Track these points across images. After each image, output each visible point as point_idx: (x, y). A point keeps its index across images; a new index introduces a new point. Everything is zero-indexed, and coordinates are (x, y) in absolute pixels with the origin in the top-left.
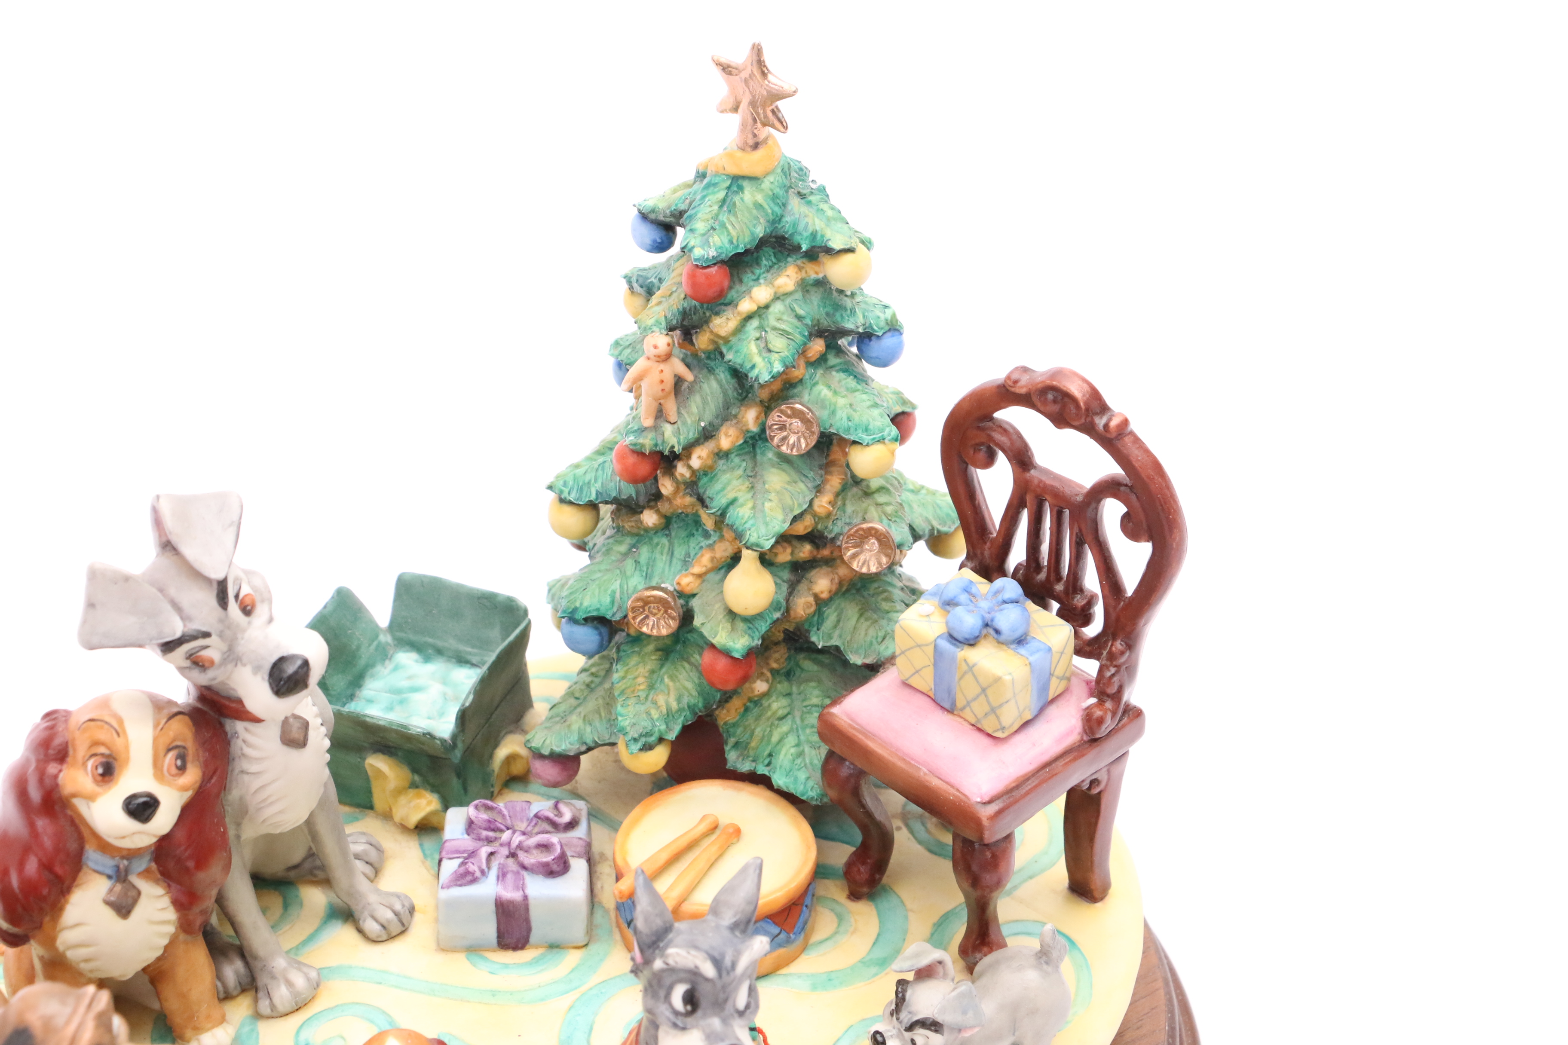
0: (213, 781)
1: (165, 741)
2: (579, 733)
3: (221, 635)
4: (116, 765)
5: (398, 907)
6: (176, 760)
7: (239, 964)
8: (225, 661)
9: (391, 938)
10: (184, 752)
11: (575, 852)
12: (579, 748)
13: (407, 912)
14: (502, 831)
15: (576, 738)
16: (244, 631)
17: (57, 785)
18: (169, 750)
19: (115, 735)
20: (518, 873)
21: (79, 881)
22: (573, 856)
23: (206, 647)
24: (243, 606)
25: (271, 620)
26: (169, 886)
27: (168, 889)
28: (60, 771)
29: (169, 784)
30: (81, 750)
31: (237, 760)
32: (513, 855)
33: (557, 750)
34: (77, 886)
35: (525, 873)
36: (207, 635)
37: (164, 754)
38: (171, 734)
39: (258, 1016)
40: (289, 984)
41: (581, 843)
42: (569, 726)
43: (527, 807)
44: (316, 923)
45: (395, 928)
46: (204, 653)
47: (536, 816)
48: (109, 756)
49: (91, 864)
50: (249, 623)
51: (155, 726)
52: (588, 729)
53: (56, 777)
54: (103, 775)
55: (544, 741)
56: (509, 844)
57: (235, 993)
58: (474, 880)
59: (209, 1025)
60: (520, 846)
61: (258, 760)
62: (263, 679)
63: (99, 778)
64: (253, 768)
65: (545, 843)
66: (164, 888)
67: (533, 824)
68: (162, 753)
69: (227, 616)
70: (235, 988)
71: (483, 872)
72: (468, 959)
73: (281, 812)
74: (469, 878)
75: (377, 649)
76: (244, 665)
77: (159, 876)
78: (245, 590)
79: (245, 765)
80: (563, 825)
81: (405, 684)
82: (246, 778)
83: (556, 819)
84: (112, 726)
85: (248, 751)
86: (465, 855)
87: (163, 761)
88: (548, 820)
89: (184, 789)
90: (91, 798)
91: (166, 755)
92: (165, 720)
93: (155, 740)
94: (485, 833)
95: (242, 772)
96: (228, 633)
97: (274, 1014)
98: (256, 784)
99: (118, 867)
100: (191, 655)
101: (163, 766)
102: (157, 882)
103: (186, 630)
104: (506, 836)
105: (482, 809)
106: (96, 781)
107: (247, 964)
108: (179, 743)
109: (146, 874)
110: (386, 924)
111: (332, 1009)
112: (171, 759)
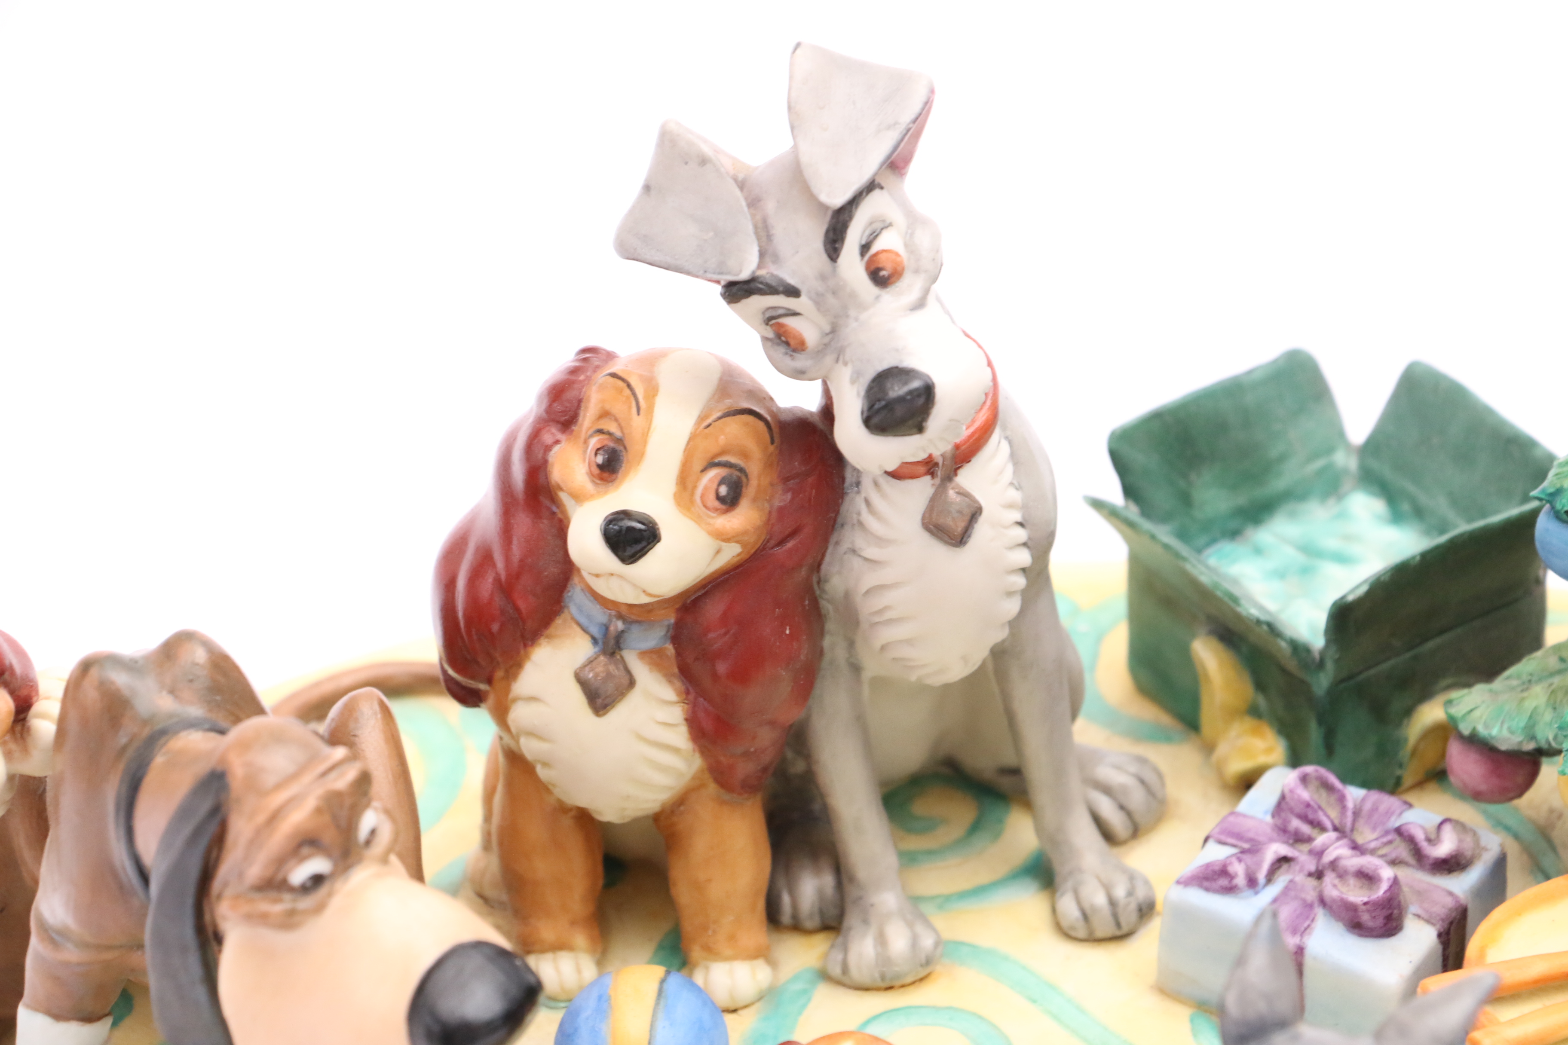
0: (790, 544)
1: (708, 447)
2: (1531, 717)
3: (818, 301)
4: (626, 458)
5: (1120, 892)
6: (720, 484)
7: (828, 880)
8: (823, 349)
9: (1093, 939)
10: (739, 478)
11: (1427, 911)
12: (1521, 743)
13: (1133, 906)
14: (1323, 829)
15: (1522, 724)
16: (862, 307)
17: (545, 462)
18: (712, 465)
19: (634, 410)
20: (1310, 906)
21: (552, 630)
22: (1418, 916)
23: (795, 314)
24: (872, 268)
25: (920, 304)
26: (687, 693)
27: (684, 696)
28: (557, 442)
29: (698, 520)
30: (587, 419)
31: (847, 528)
32: (1319, 875)
33: (1482, 731)
34: (549, 637)
35: (1320, 912)
36: (793, 292)
37: (700, 468)
38: (722, 440)
39: (824, 976)
40: (882, 940)
41: (1449, 902)
42: (1522, 700)
43: (1398, 812)
44: (1002, 870)
45: (1105, 927)
46: (790, 322)
47: (1399, 831)
48: (619, 441)
49: (573, 609)
50: (877, 298)
51: (701, 418)
52: (1548, 716)
53: (548, 449)
54: (601, 467)
55: (1471, 711)
56: (1319, 854)
57: (809, 924)
58: (1230, 890)
59: (728, 952)
60: (1334, 865)
61: (881, 541)
62: (858, 394)
63: (596, 471)
64: (871, 552)
65: (1371, 873)
66: (679, 694)
67: (1385, 840)
68: (698, 466)
69: (834, 270)
70: (811, 916)
71: (1252, 882)
72: (1192, 1021)
73: (909, 642)
74: (1223, 882)
75: (1321, 472)
76: (845, 364)
77: (676, 670)
78: (886, 242)
79: (858, 540)
80: (1431, 862)
81: (1331, 543)
82: (856, 562)
83: (1424, 845)
84: (634, 394)
85: (867, 518)
86: (1246, 846)
87: (698, 479)
88: (1411, 840)
89: (723, 537)
90: (579, 498)
91: (704, 470)
92: (719, 414)
93: (692, 438)
94: (1296, 823)
95: (854, 551)
96: (831, 300)
97: (845, 980)
98: (869, 579)
99: (607, 628)
100: (772, 318)
101: (695, 487)
102: (669, 677)
103: (761, 273)
104: (1321, 839)
105: (1314, 784)
106: (591, 474)
107: (840, 886)
108: (733, 460)
109: (653, 657)
110: (1088, 912)
111: (936, 1009)
112: (711, 480)
